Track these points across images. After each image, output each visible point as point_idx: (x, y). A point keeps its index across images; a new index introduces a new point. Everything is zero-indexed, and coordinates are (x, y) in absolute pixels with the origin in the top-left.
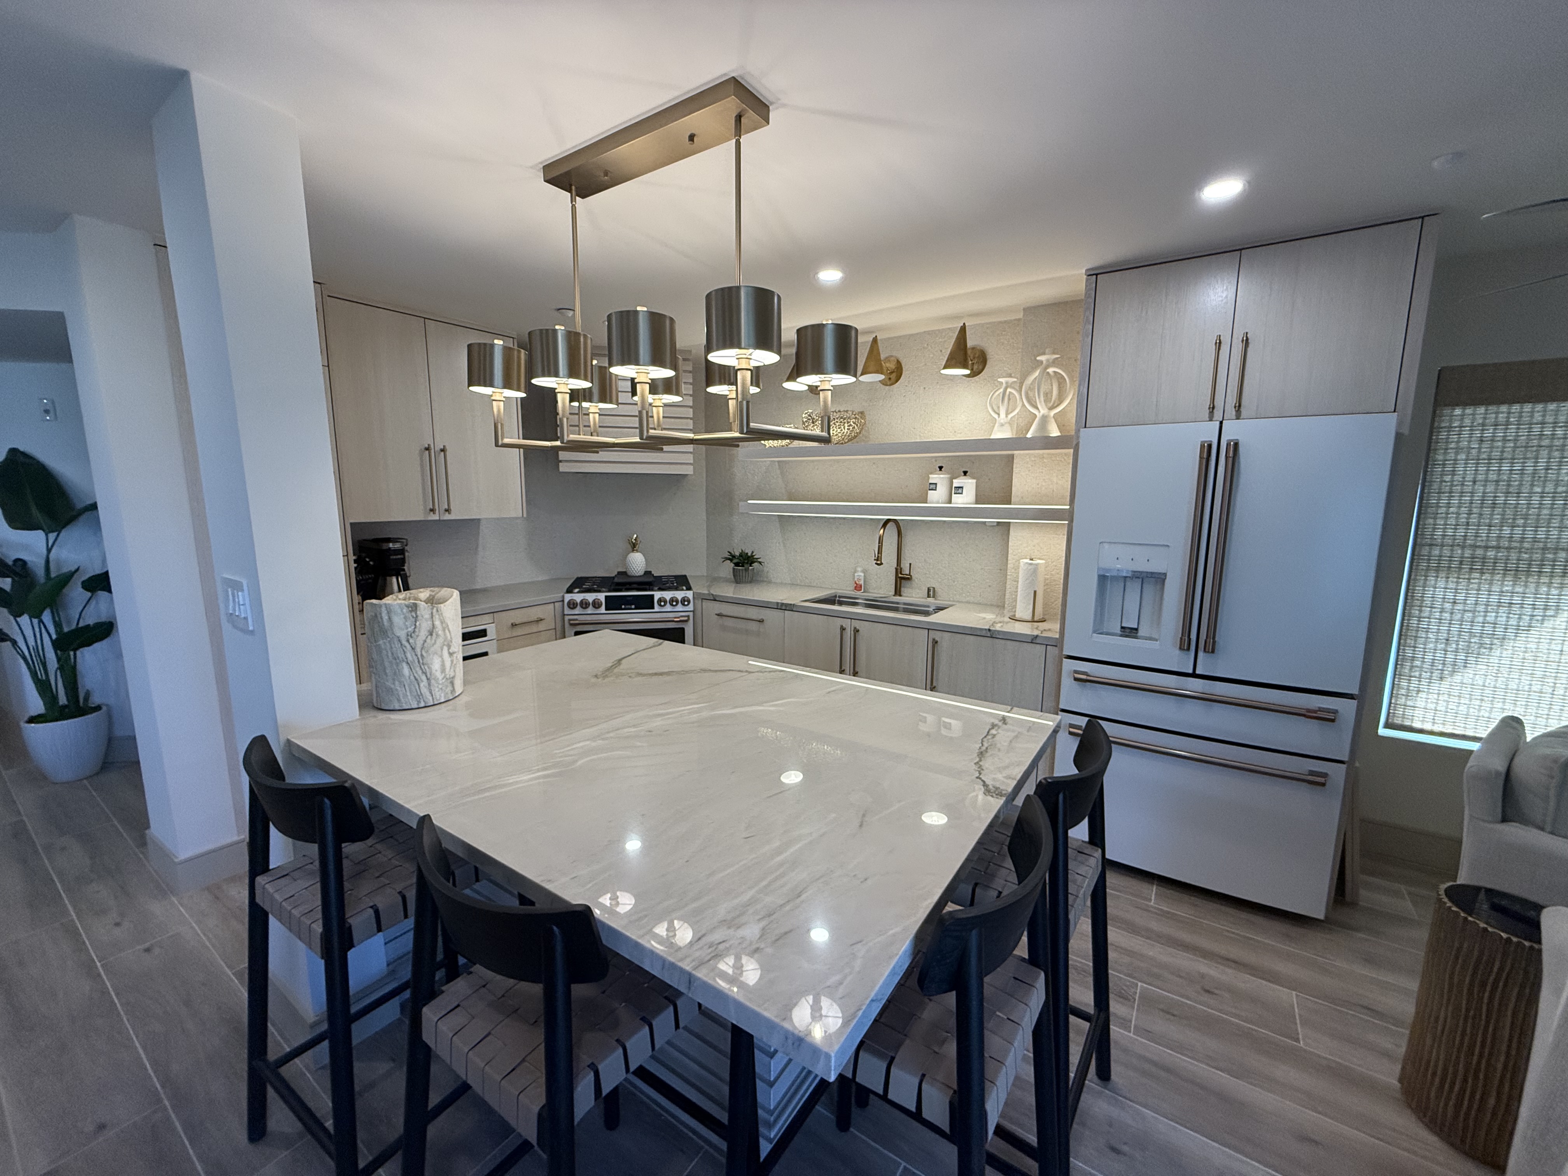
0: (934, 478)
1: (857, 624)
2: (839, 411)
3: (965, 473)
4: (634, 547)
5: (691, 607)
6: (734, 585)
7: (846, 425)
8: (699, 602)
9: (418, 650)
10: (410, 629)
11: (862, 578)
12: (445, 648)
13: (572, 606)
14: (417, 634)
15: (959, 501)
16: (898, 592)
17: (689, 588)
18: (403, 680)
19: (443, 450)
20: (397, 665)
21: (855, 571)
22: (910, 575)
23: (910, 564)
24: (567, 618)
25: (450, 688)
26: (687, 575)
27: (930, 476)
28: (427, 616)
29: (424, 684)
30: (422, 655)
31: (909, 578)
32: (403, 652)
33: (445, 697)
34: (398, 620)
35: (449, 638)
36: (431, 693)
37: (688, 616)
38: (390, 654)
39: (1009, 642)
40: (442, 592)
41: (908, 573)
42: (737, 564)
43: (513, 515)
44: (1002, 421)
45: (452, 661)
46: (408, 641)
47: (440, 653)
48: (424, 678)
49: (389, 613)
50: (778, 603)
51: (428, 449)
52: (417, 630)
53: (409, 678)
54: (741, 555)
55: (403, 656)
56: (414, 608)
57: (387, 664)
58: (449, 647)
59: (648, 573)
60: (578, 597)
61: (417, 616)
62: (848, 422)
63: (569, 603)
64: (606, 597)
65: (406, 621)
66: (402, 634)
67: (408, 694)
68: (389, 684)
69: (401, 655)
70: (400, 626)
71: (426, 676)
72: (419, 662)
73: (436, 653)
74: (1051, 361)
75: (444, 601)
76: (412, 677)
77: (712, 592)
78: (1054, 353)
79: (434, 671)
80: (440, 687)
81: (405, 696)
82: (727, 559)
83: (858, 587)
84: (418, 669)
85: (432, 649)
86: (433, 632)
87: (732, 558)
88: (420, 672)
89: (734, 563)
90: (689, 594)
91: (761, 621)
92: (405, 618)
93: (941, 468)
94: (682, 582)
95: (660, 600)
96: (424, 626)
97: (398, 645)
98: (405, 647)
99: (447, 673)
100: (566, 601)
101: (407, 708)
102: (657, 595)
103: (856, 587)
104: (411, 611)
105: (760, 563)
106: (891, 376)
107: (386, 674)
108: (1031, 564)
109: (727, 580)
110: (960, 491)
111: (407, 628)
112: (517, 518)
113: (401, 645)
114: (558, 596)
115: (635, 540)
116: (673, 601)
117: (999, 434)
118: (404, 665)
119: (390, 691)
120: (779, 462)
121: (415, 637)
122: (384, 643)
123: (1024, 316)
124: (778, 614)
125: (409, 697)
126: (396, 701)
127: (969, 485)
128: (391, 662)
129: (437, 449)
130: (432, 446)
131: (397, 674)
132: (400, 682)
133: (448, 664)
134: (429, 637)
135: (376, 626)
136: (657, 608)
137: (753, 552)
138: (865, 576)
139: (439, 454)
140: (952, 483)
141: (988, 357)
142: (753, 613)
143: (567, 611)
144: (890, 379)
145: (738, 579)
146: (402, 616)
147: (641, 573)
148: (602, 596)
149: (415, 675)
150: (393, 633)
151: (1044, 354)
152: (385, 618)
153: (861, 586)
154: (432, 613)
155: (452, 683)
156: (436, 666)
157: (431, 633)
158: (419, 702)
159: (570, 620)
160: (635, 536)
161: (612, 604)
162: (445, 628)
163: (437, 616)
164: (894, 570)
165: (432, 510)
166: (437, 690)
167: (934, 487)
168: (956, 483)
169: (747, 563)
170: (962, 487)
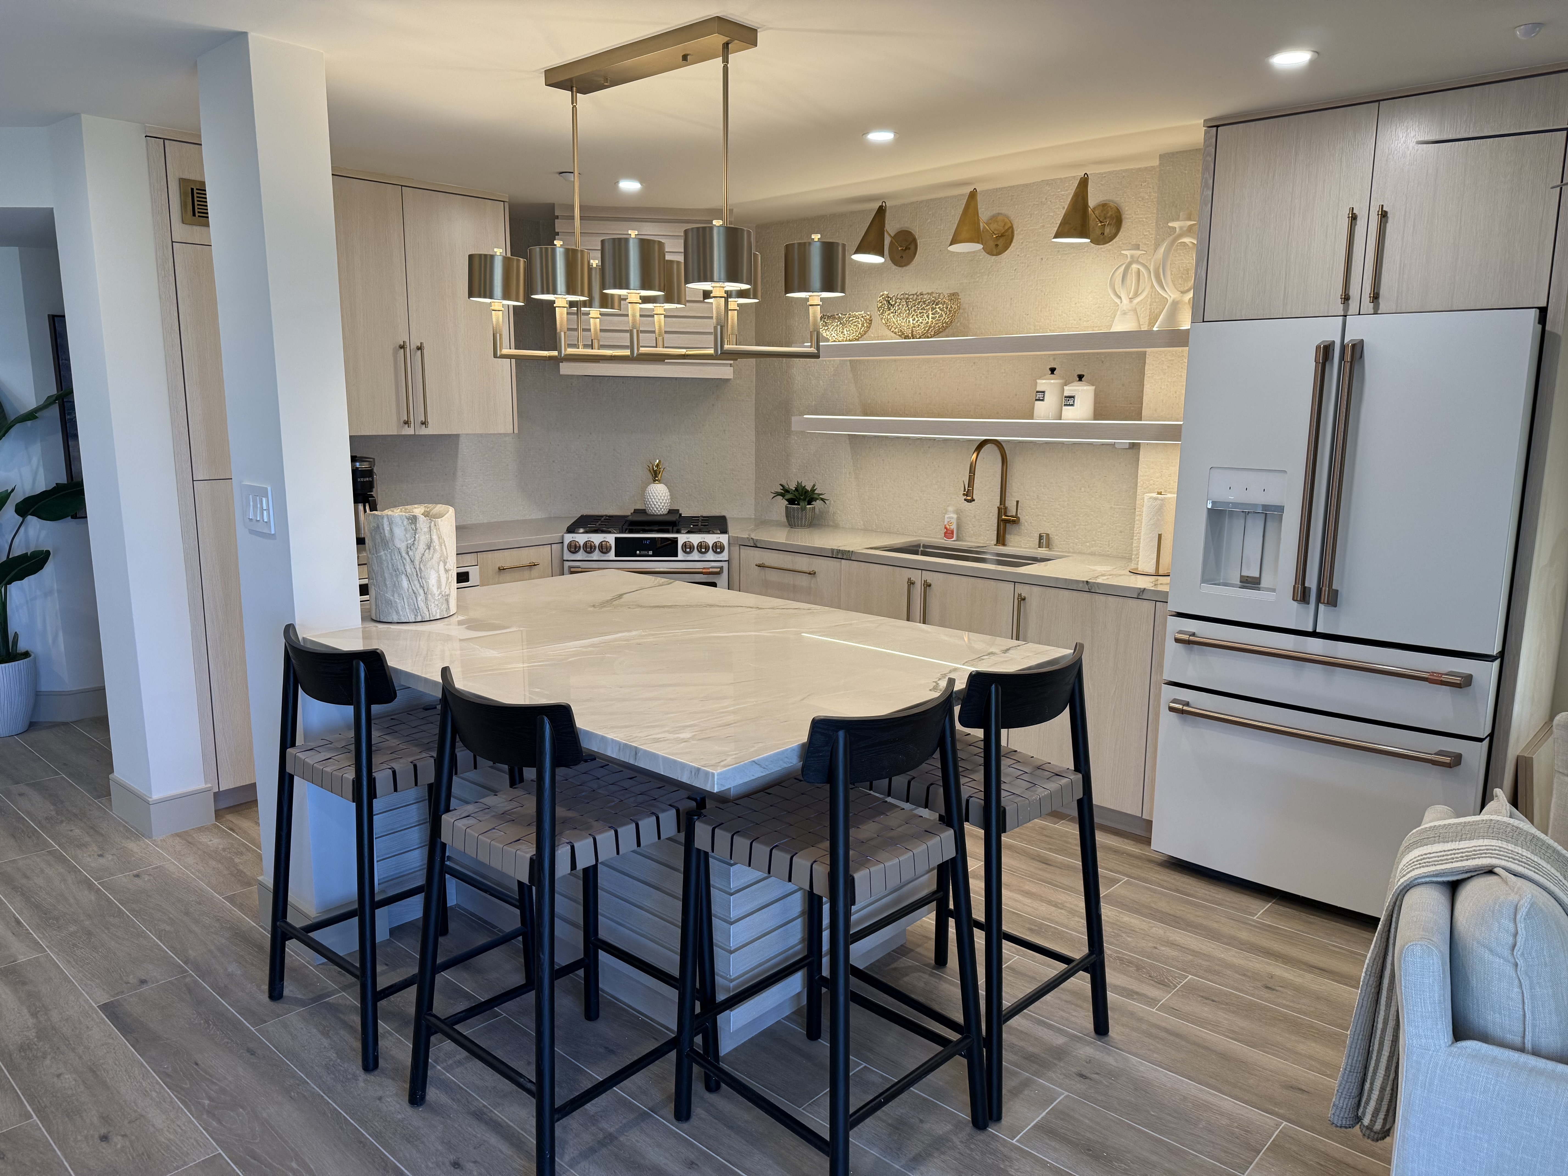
0: (1044, 384)
1: (929, 577)
2: (921, 294)
3: (1080, 377)
4: (655, 475)
5: (725, 556)
6: (787, 529)
7: (930, 313)
8: (735, 549)
9: (417, 563)
10: (409, 542)
11: (954, 521)
12: (442, 564)
13: (573, 550)
14: (416, 546)
15: (1071, 415)
16: (1001, 539)
17: (724, 531)
18: (402, 592)
19: (420, 348)
20: (397, 576)
21: (946, 512)
22: (1016, 516)
23: (1018, 502)
24: (567, 564)
25: (444, 606)
26: (727, 517)
27: (1038, 381)
28: (426, 530)
29: (421, 598)
30: (420, 569)
31: (1015, 521)
32: (402, 564)
33: (440, 613)
34: (399, 532)
35: (445, 553)
36: (427, 608)
37: (721, 568)
38: (390, 566)
39: (1110, 598)
40: (437, 508)
41: (1014, 514)
42: (791, 502)
43: (502, 430)
44: (1124, 308)
45: (448, 579)
46: (408, 553)
47: (436, 568)
48: (421, 591)
49: (390, 524)
50: (832, 550)
51: (402, 347)
52: (416, 542)
53: (408, 590)
54: (796, 489)
55: (403, 569)
56: (414, 519)
57: (386, 575)
58: (445, 563)
59: (671, 512)
60: (581, 538)
61: (416, 529)
62: (933, 309)
63: (570, 546)
64: (616, 539)
65: (406, 533)
66: (402, 546)
67: (406, 607)
68: (389, 595)
69: (401, 568)
70: (400, 536)
71: (424, 590)
72: (417, 575)
73: (432, 568)
74: (1185, 229)
75: (440, 516)
76: (410, 590)
77: (753, 536)
78: (1190, 219)
79: (431, 586)
80: (436, 603)
81: (404, 608)
82: (778, 494)
83: (948, 533)
84: (416, 582)
85: (430, 563)
86: (431, 546)
87: (784, 492)
88: (418, 586)
89: (787, 500)
90: (723, 539)
91: (812, 574)
92: (406, 530)
93: (1053, 370)
94: (718, 524)
95: (685, 545)
96: (423, 539)
97: (398, 557)
98: (405, 559)
99: (443, 589)
100: (566, 543)
101: (405, 621)
102: (682, 538)
103: (945, 533)
104: (411, 524)
105: (822, 500)
106: (998, 243)
107: (386, 585)
108: (1156, 499)
109: (778, 524)
110: (1071, 402)
111: (407, 541)
112: (505, 435)
113: (401, 557)
114: (555, 536)
115: (657, 466)
116: (703, 548)
117: (1121, 326)
118: (403, 577)
119: (389, 603)
120: (850, 360)
121: (415, 550)
122: (385, 554)
123: (1160, 164)
124: (832, 564)
125: (407, 610)
126: (395, 613)
127: (1084, 394)
128: (391, 574)
129: (413, 347)
130: (408, 344)
131: (397, 586)
132: (399, 595)
133: (443, 581)
134: (427, 551)
135: (378, 537)
136: (681, 556)
137: (814, 486)
138: (958, 519)
139: (416, 352)
140: (1063, 390)
141: (1123, 217)
142: (803, 563)
143: (567, 556)
144: (997, 245)
145: (792, 521)
146: (403, 528)
147: (664, 511)
148: (610, 538)
149: (414, 588)
150: (394, 545)
151: (1178, 219)
152: (387, 528)
153: (952, 532)
154: (430, 527)
155: (447, 601)
156: (432, 581)
157: (429, 547)
158: (416, 616)
159: (570, 567)
160: (658, 461)
161: (625, 549)
162: (442, 543)
163: (435, 531)
164: (997, 509)
165: (407, 423)
166: (433, 605)
167: (1040, 396)
168: (1068, 390)
169: (804, 500)
170: (1073, 397)
